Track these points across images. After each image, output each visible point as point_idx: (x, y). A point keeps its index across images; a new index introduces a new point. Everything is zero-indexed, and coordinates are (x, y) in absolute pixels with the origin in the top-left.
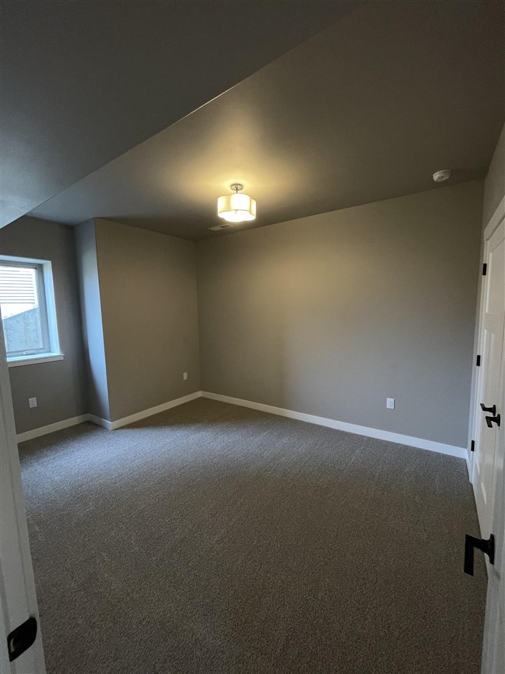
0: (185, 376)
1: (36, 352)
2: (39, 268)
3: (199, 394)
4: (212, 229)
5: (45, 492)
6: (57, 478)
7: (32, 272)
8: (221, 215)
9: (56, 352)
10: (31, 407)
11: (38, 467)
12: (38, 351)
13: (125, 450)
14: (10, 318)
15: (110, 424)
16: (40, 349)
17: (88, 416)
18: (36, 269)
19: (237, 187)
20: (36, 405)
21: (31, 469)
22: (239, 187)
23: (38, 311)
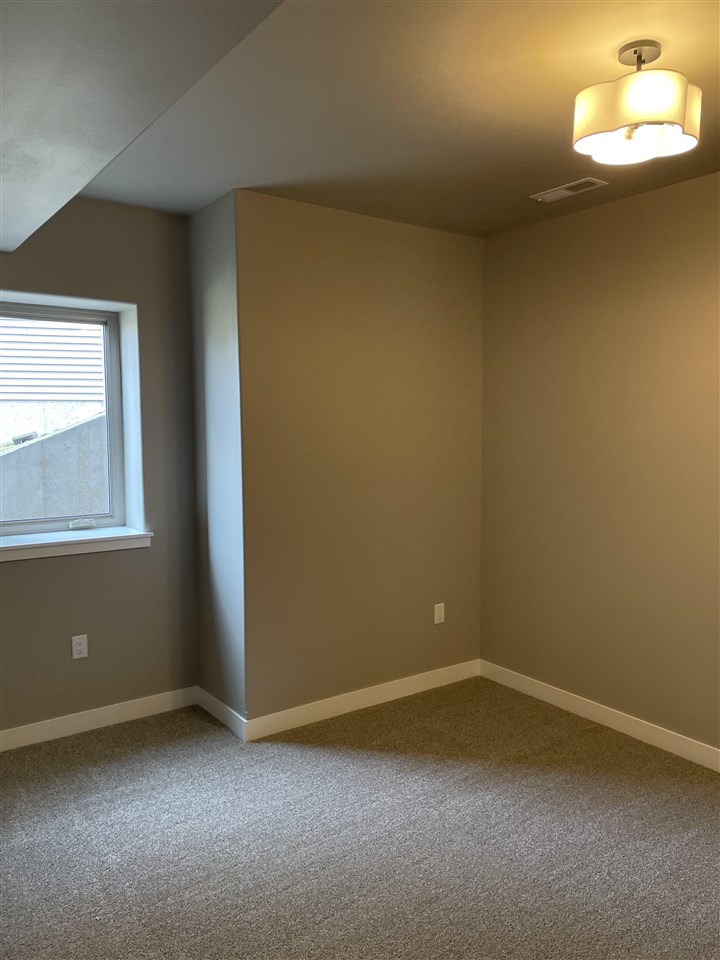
0: (439, 612)
1: (93, 522)
2: (112, 322)
3: (476, 668)
4: (540, 196)
5: (85, 892)
6: (113, 858)
7: (97, 331)
8: (581, 147)
9: (136, 527)
10: (75, 656)
11: (77, 817)
12: (101, 520)
13: (276, 809)
14: (52, 439)
15: (245, 725)
16: (105, 516)
17: (197, 694)
18: (105, 324)
19: (641, 54)
20: (86, 655)
21: (62, 819)
22: (646, 51)
23: (105, 424)
